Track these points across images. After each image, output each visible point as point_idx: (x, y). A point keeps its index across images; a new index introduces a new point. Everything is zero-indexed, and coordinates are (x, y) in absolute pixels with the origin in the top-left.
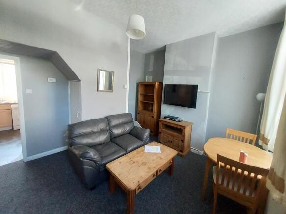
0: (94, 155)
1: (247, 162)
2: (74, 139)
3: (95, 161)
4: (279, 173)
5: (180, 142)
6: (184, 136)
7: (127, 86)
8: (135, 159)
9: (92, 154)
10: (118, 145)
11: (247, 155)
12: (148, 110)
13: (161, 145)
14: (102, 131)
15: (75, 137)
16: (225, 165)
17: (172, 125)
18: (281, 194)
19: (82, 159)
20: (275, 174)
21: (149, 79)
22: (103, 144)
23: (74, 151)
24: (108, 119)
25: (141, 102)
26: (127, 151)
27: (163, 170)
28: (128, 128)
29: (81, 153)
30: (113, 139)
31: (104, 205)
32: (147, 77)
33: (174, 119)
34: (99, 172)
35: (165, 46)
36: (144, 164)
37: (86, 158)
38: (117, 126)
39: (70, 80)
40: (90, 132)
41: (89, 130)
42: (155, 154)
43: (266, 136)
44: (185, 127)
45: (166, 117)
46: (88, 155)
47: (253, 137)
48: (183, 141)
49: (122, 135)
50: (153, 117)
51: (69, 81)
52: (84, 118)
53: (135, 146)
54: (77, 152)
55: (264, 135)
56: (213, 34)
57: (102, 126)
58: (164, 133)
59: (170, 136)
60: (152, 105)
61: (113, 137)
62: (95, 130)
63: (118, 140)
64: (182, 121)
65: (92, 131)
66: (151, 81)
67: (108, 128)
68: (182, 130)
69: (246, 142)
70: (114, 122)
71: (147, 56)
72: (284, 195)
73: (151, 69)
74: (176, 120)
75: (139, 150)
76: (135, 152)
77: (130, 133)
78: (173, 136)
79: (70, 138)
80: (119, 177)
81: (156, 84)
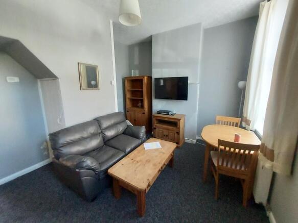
0: (92, 163)
1: (241, 141)
2: (61, 149)
3: (93, 170)
4: (269, 146)
5: (176, 135)
6: (179, 128)
7: (114, 82)
8: (138, 159)
9: (89, 162)
10: (115, 148)
11: (240, 136)
12: (138, 107)
13: (160, 140)
14: (93, 136)
15: (61, 147)
16: (225, 148)
17: (166, 119)
18: (272, 162)
19: (77, 170)
20: (266, 147)
21: (135, 73)
22: (97, 150)
23: (64, 163)
24: (97, 121)
25: (128, 98)
26: (126, 152)
27: (166, 164)
28: (121, 128)
29: (75, 163)
30: (107, 142)
31: (112, 213)
32: (133, 71)
33: (167, 113)
34: (99, 179)
35: (151, 37)
36: (148, 161)
37: (82, 168)
38: (109, 128)
39: (39, 78)
40: (79, 139)
41: (77, 136)
42: (157, 150)
43: (248, 119)
44: (179, 120)
45: (158, 112)
46: (85, 165)
47: (237, 120)
48: (178, 133)
49: (117, 136)
50: (144, 113)
51: (39, 80)
52: (68, 124)
53: (133, 146)
54: (69, 164)
55: (246, 118)
56: (199, 25)
57: (92, 130)
58: (159, 128)
59: (165, 131)
60: (142, 101)
61: (106, 140)
62: (85, 134)
63: (113, 142)
64: (175, 114)
65: (82, 137)
66: (138, 76)
67: (99, 131)
68: (177, 122)
69: (233, 125)
70: (105, 124)
71: (131, 48)
72: (274, 162)
73: (136, 62)
74: (169, 113)
75: (139, 148)
76: (135, 152)
77: (125, 133)
78: (168, 130)
79: (56, 149)
80: (126, 180)
81: (144, 78)
